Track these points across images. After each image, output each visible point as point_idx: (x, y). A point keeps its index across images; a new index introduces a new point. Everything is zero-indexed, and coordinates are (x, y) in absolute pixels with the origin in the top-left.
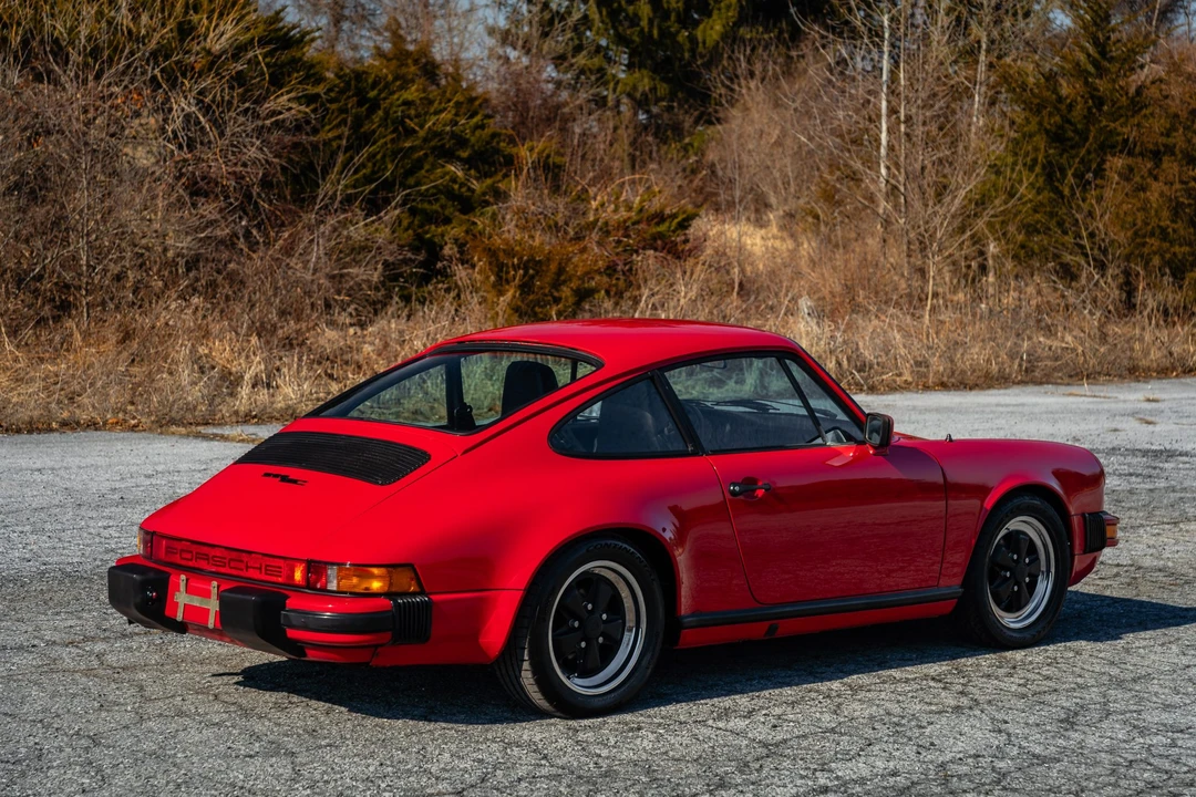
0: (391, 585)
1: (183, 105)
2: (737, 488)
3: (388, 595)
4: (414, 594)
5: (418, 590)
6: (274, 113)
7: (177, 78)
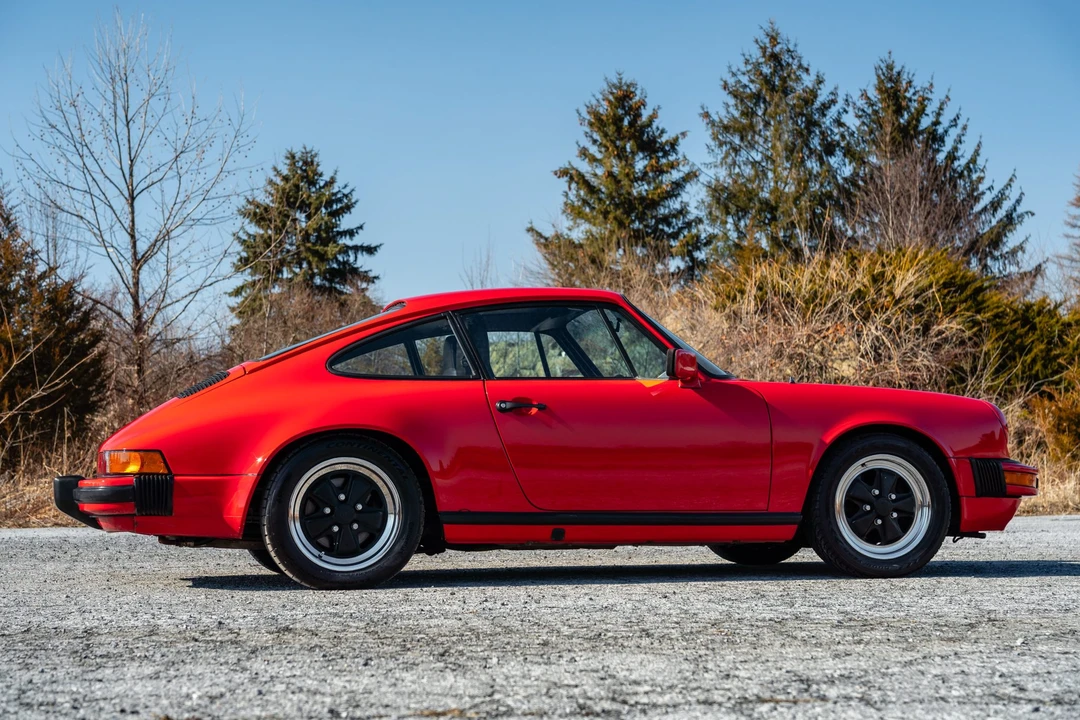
0: (142, 466)
1: (872, 330)
2: (503, 405)
3: (139, 474)
4: (162, 474)
5: (166, 472)
6: (940, 333)
7: (869, 313)
